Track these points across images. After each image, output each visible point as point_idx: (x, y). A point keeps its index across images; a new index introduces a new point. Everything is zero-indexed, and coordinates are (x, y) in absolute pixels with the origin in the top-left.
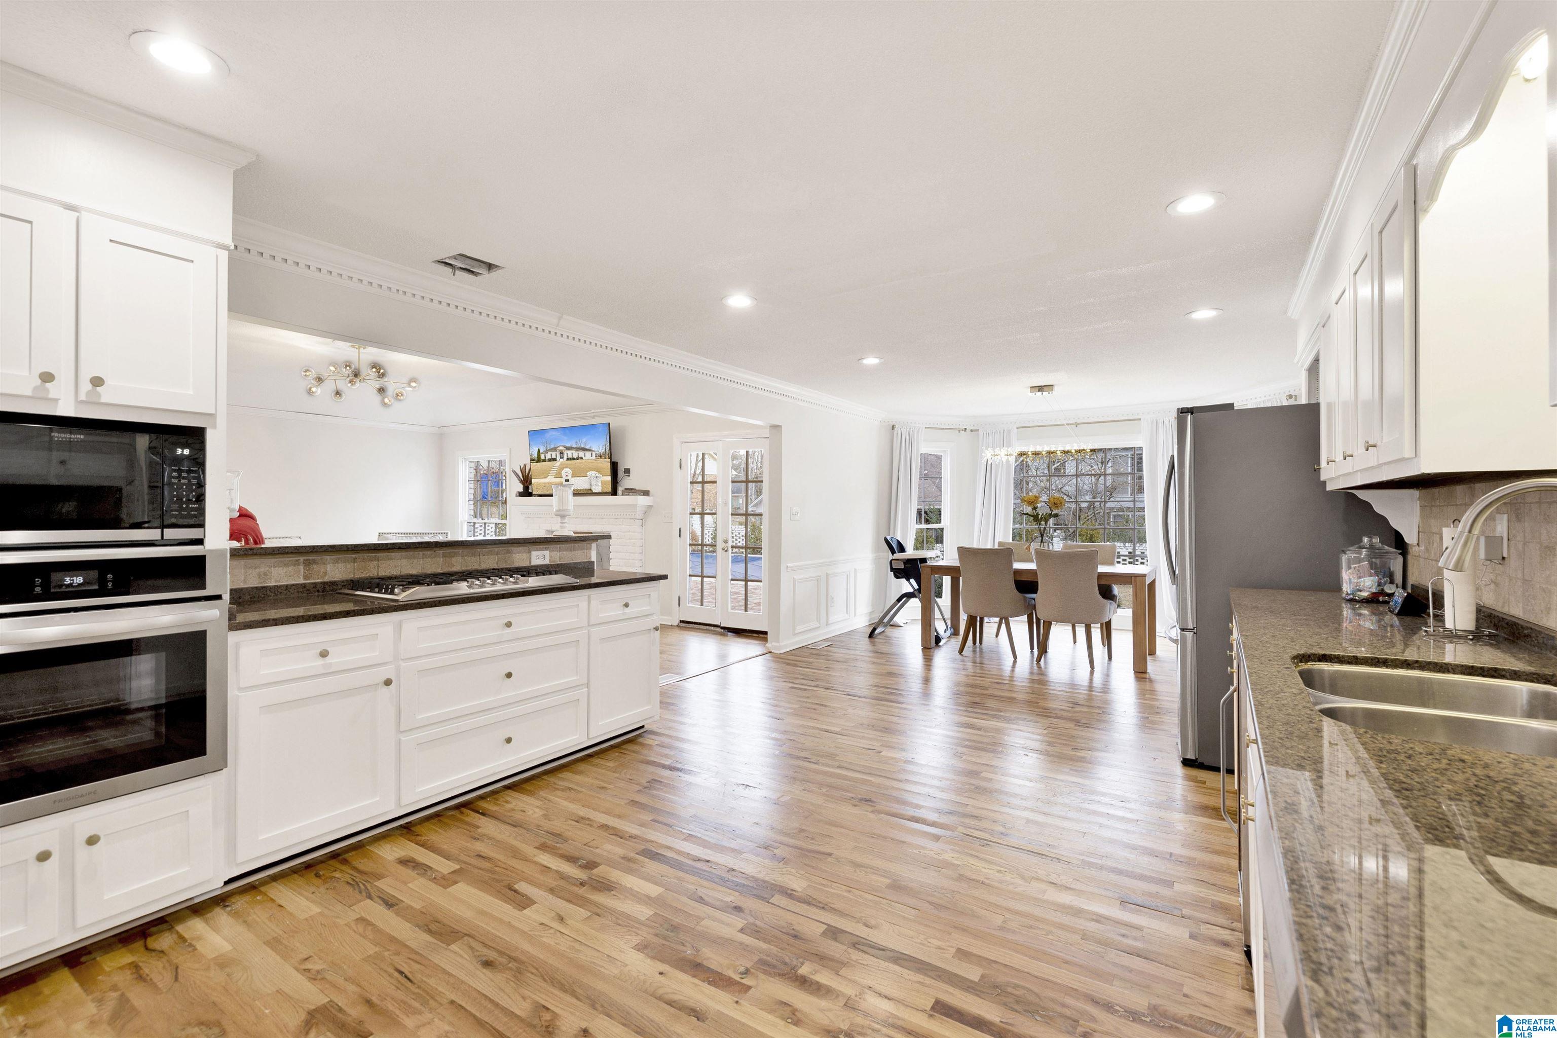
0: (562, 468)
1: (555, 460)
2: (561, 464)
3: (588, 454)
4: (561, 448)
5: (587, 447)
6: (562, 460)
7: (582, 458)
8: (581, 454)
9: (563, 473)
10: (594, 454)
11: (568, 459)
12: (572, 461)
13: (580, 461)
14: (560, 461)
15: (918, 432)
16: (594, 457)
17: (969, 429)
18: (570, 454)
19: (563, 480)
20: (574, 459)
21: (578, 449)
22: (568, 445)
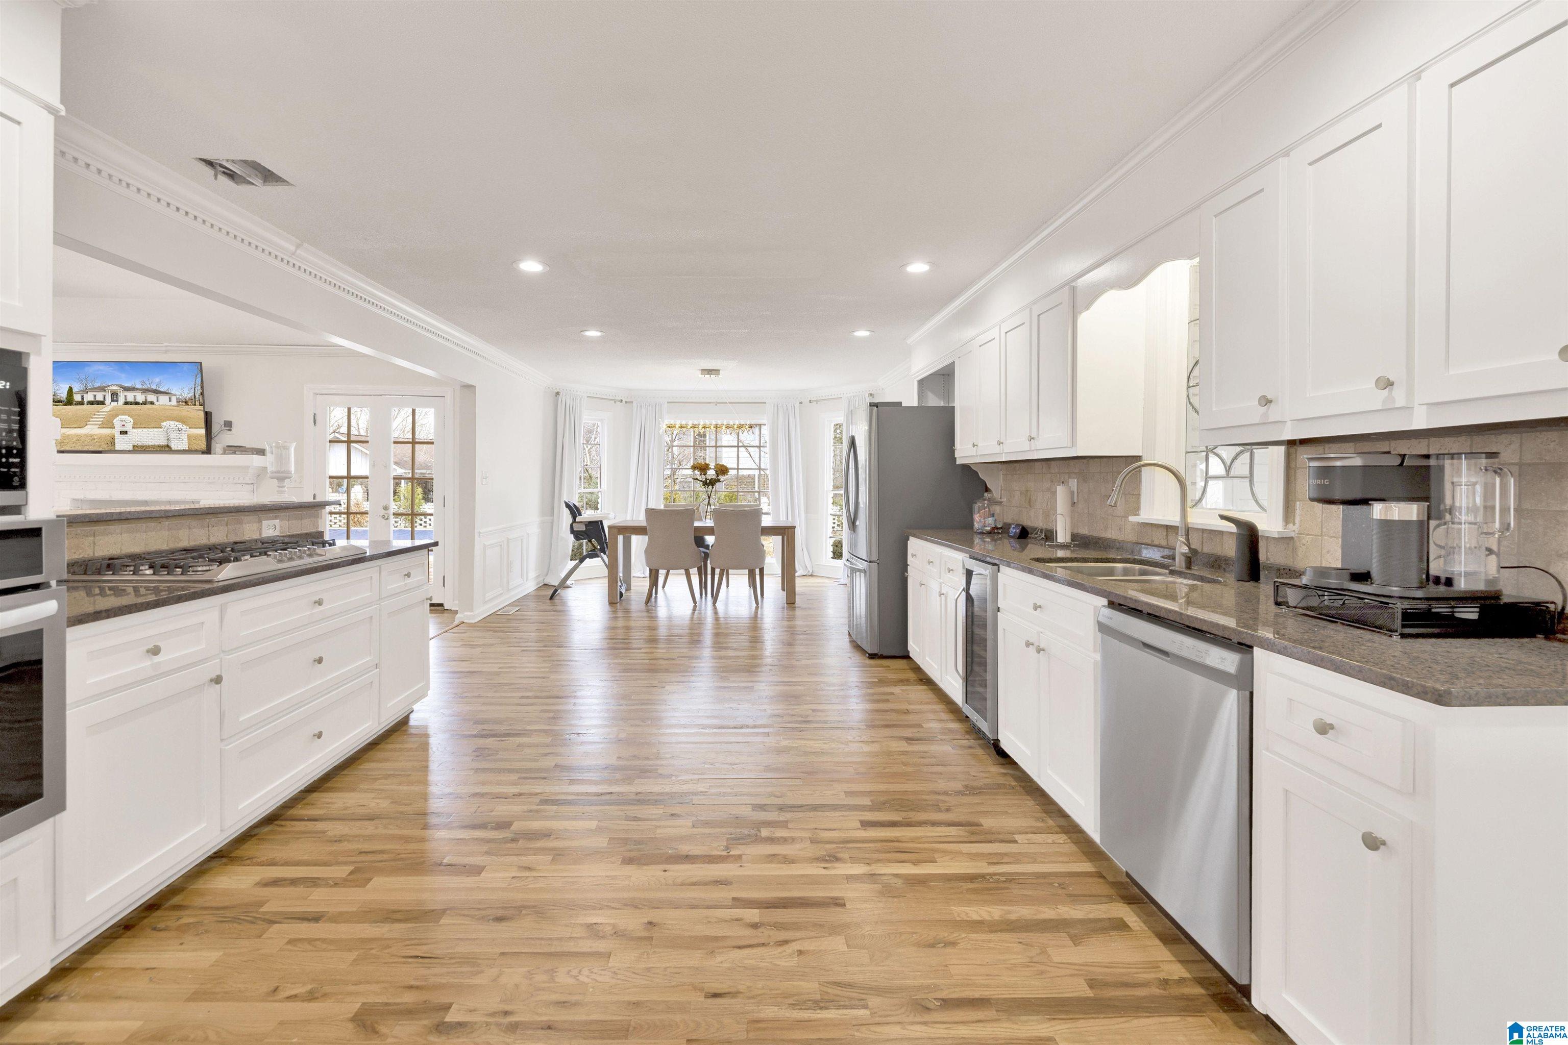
0: (115, 414)
1: (102, 403)
2: (113, 410)
3: (164, 399)
4: (114, 388)
5: (162, 390)
6: (114, 404)
7: (152, 403)
8: (151, 397)
9: (117, 422)
10: (174, 399)
11: (126, 403)
12: (134, 407)
13: (148, 406)
14: (110, 406)
15: (580, 400)
16: (174, 402)
17: (624, 400)
18: (130, 397)
19: (116, 431)
20: (137, 403)
21: (145, 391)
22: (128, 384)
